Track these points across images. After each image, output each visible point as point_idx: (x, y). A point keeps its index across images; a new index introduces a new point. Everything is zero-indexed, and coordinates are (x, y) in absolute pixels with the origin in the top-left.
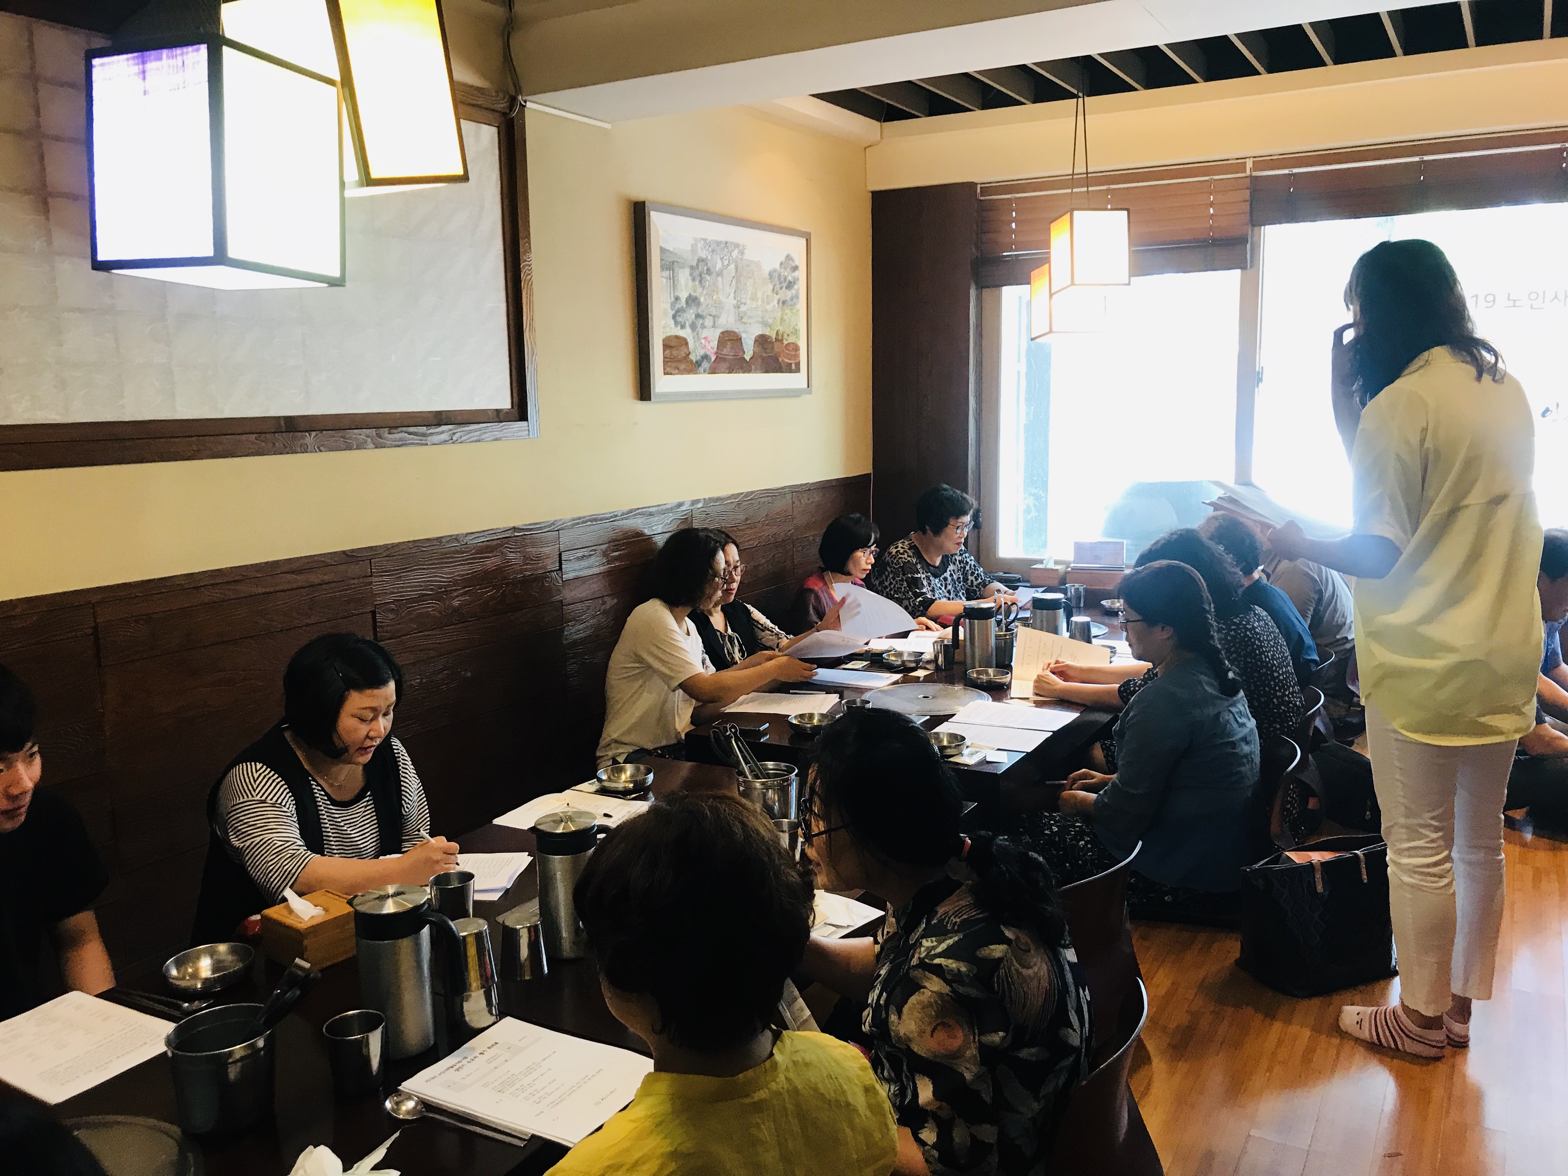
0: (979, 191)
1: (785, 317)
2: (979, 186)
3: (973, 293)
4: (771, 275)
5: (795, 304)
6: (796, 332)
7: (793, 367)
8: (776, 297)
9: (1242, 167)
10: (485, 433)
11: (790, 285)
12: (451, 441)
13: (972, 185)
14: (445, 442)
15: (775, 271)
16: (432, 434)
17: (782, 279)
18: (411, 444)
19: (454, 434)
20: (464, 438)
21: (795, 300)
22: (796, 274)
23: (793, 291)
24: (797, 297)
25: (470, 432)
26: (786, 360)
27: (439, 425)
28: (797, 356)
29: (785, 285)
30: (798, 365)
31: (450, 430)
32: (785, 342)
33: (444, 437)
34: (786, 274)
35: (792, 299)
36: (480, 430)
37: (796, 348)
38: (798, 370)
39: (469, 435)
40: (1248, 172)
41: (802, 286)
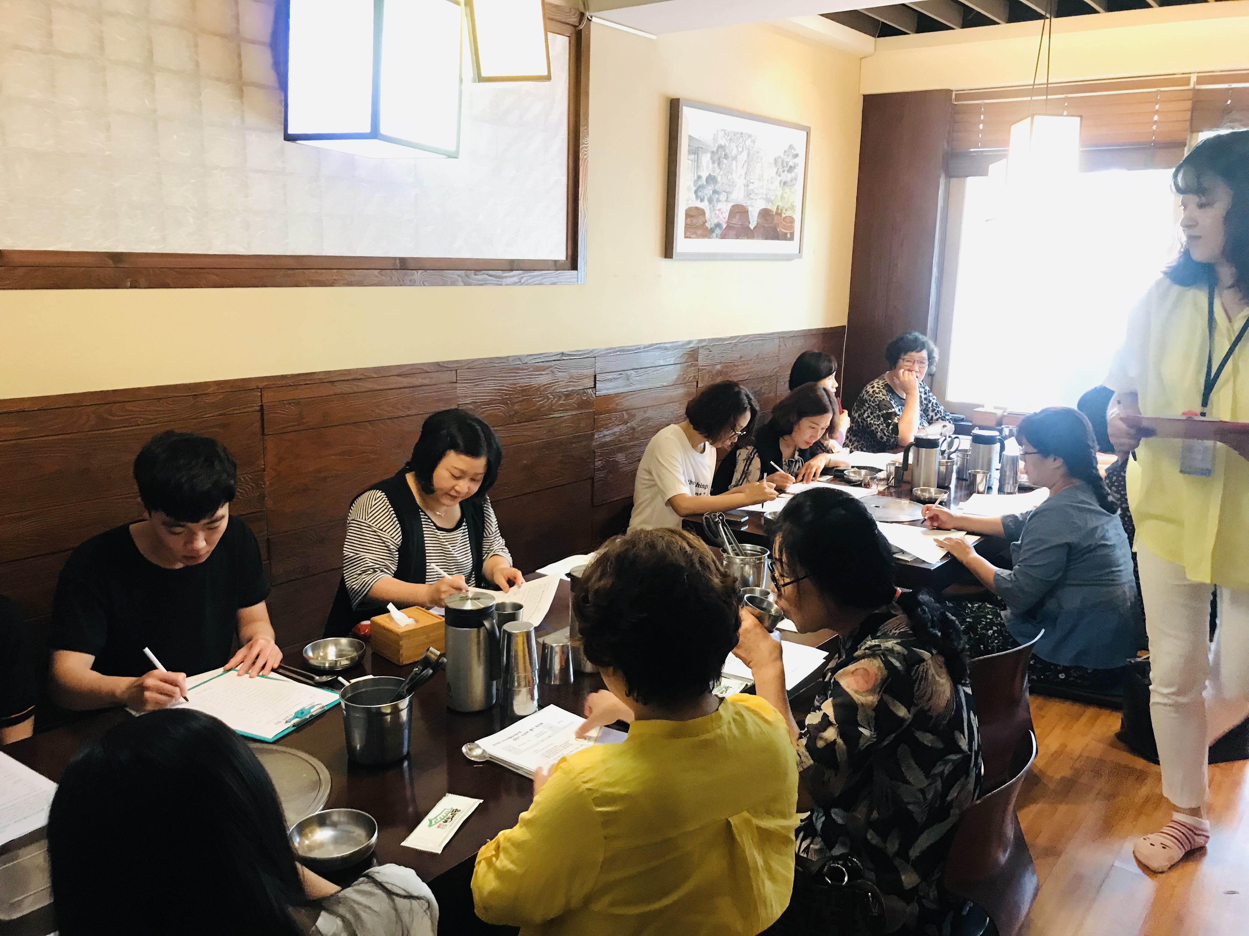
0: (954, 97)
1: (785, 195)
2: (954, 93)
3: (942, 181)
4: (776, 161)
5: (794, 185)
6: (793, 207)
7: (789, 236)
8: (779, 179)
9: (1187, 81)
10: (545, 278)
11: (791, 169)
12: (519, 283)
13: (949, 92)
14: (515, 284)
15: (780, 157)
16: (506, 277)
17: (785, 164)
18: (491, 283)
19: (522, 278)
20: (529, 281)
21: (794, 182)
22: (796, 160)
23: (793, 175)
24: (796, 179)
25: (534, 277)
26: (783, 230)
27: (512, 270)
28: (792, 227)
29: (786, 169)
30: (792, 234)
31: (520, 274)
32: (783, 216)
33: (515, 279)
34: (788, 160)
35: (791, 181)
36: (541, 275)
37: (792, 221)
38: (792, 238)
39: (533, 280)
40: (1192, 86)
41: (800, 170)
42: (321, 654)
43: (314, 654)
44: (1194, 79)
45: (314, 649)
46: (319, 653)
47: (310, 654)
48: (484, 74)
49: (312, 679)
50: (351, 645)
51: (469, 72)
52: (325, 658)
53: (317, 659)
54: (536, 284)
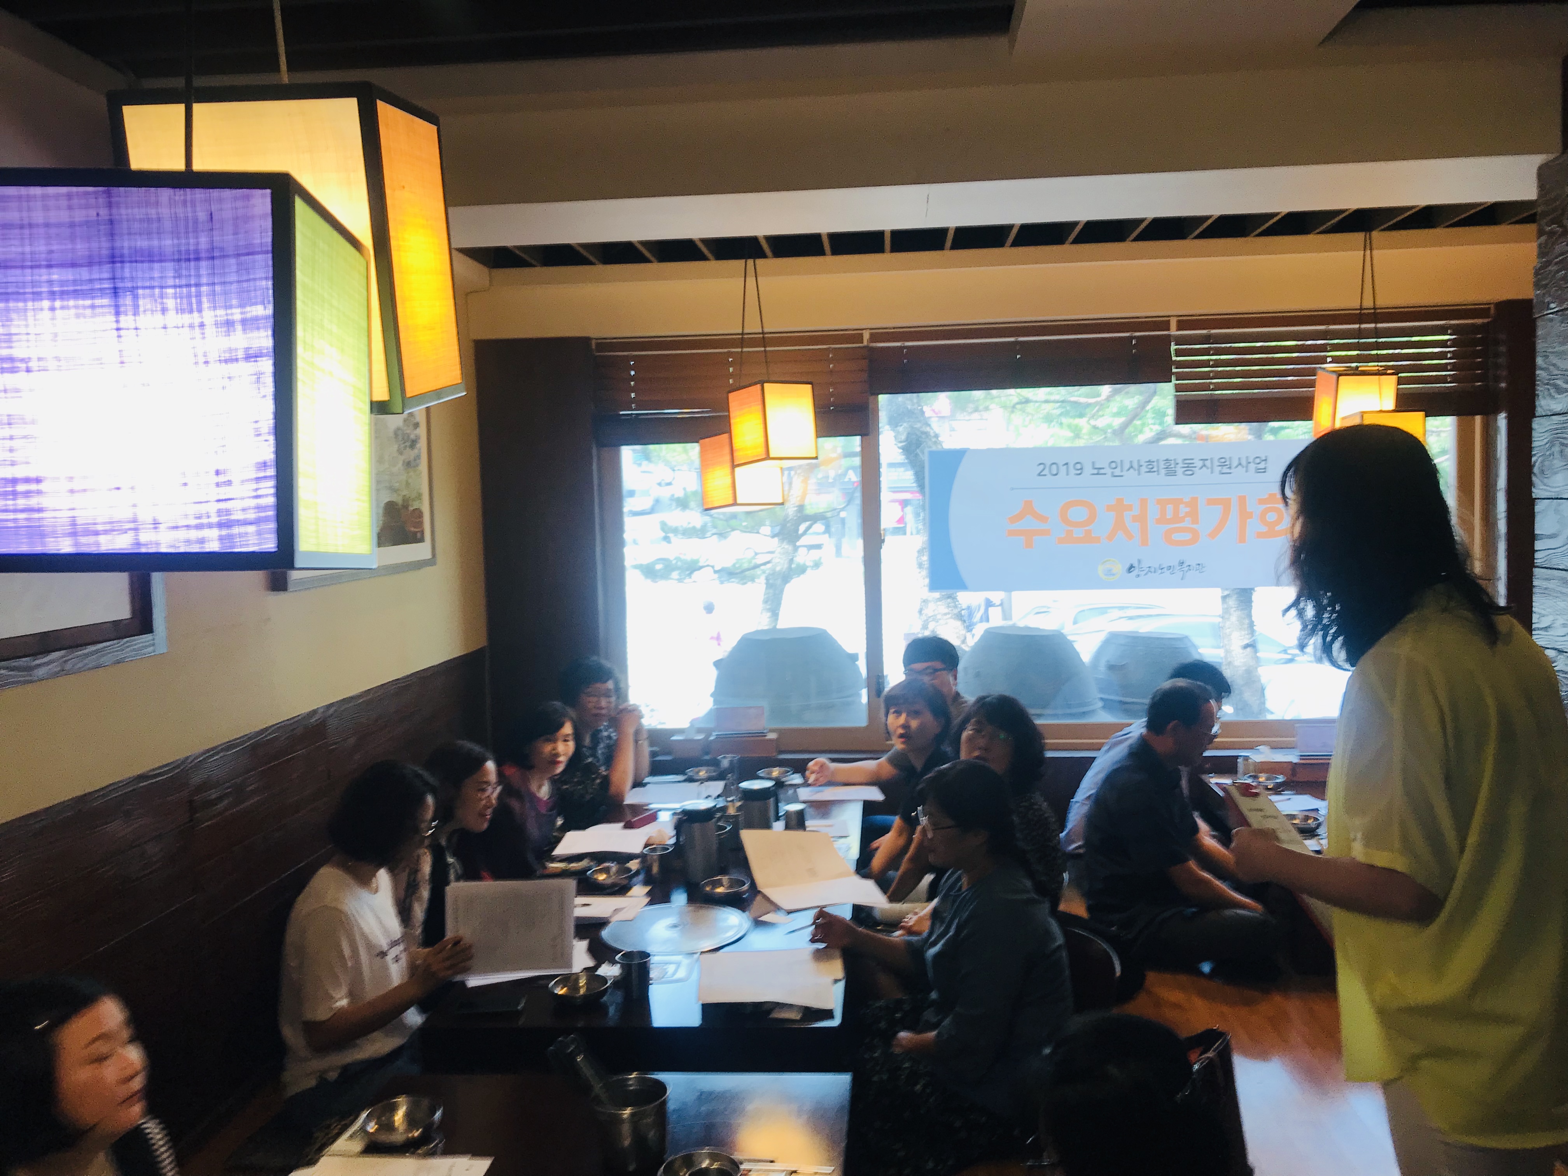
0: (594, 347)
1: (410, 481)
2: (594, 342)
3: (594, 451)
4: (396, 434)
5: (417, 465)
6: (419, 497)
8: (402, 458)
9: (859, 338)
10: (103, 656)
11: (413, 443)
12: (62, 672)
13: (586, 340)
14: (56, 675)
16: (39, 666)
17: (406, 438)
18: (13, 683)
19: (66, 661)
20: (80, 665)
21: (418, 461)
22: (418, 431)
23: (416, 451)
24: (418, 457)
25: (87, 655)
27: (48, 652)
28: (420, 524)
29: (408, 444)
30: (422, 532)
31: (63, 657)
33: (54, 668)
34: (408, 432)
35: (415, 460)
36: (97, 651)
39: (86, 661)
40: (865, 343)
44: (866, 336)
54: (89, 669)
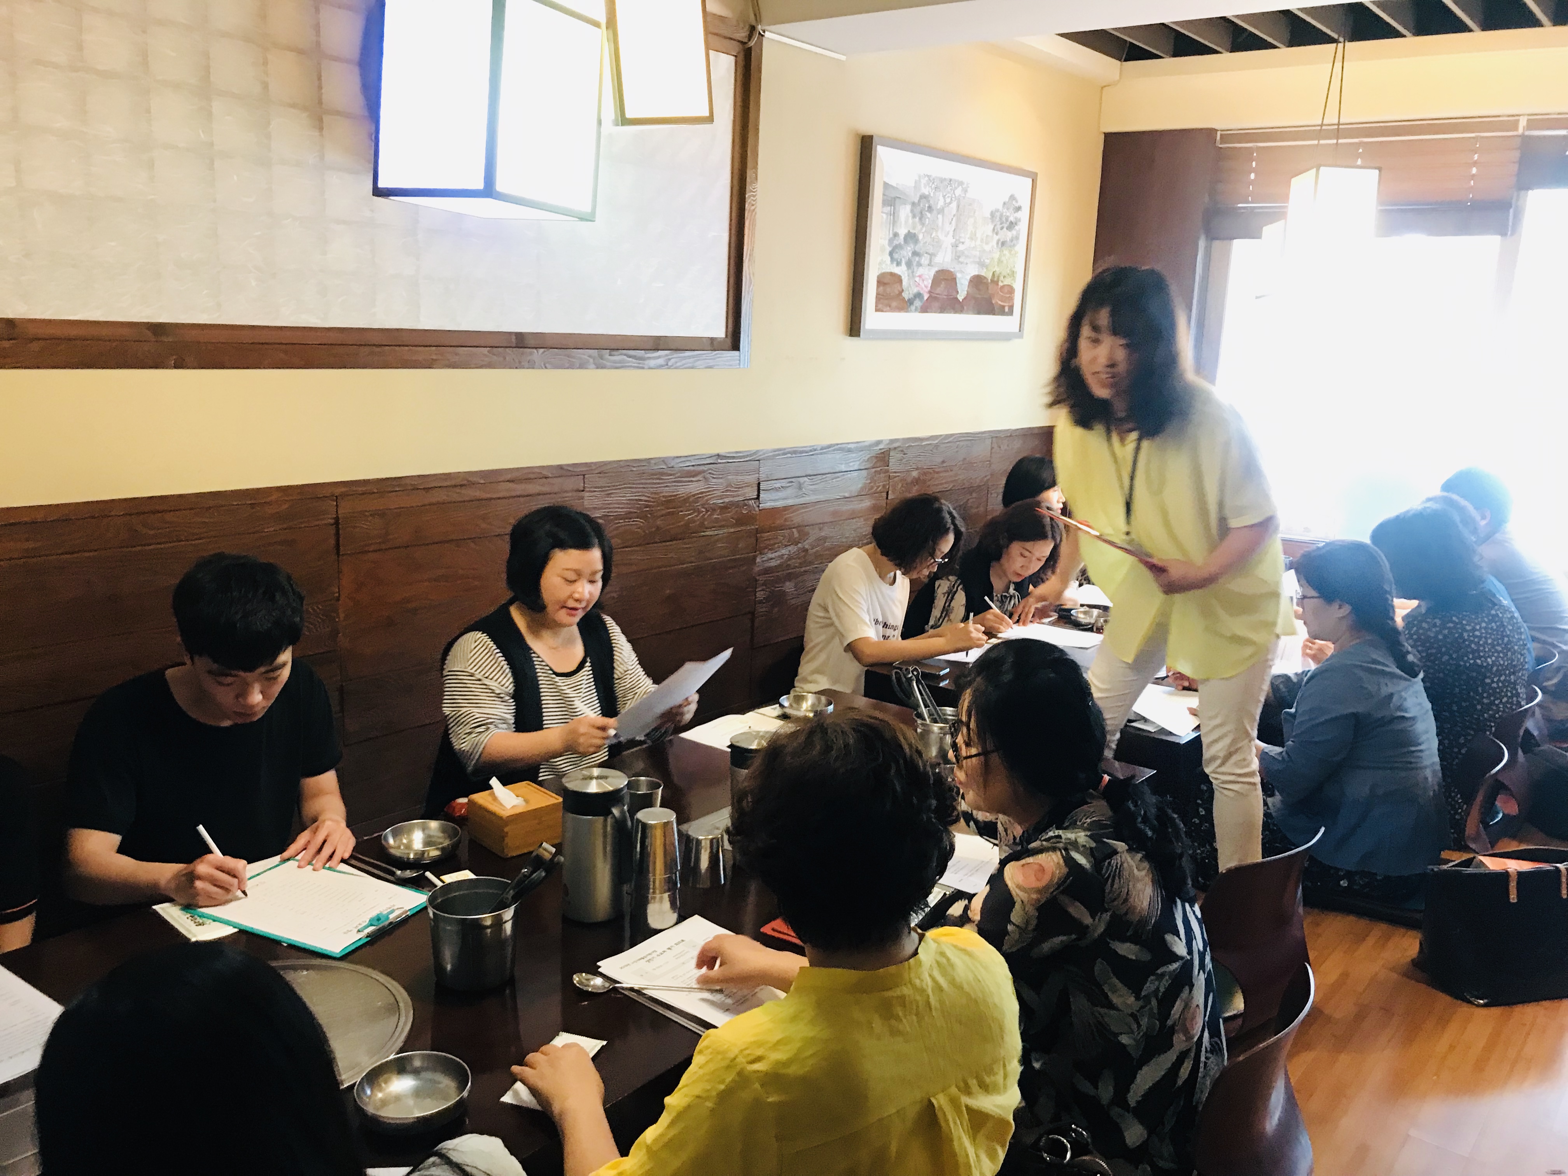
0: (1219, 138)
1: (1003, 258)
2: (1219, 133)
3: (1202, 244)
4: (992, 215)
5: (1014, 245)
6: (1013, 274)
7: (1007, 309)
8: (996, 238)
9: (1514, 125)
10: (699, 360)
11: (1011, 226)
12: (666, 366)
13: (1212, 132)
14: (660, 367)
15: (997, 211)
16: (649, 358)
17: (1004, 219)
18: (631, 366)
19: (670, 359)
20: (678, 364)
21: (1015, 242)
22: (1018, 215)
23: (1014, 232)
24: (1017, 238)
25: (685, 358)
26: (1000, 303)
27: (657, 350)
28: (1011, 299)
29: (1005, 225)
30: (1011, 307)
31: (667, 355)
32: (1001, 284)
33: (661, 361)
34: (1008, 214)
35: (1012, 241)
36: (693, 357)
37: (1011, 290)
38: (1011, 313)
39: (684, 362)
40: (1520, 131)
41: (1023, 227)
42: (405, 841)
43: (395, 841)
44: (1523, 122)
45: (395, 834)
46: (402, 840)
47: (391, 841)
48: (629, 115)
49: (393, 874)
50: (444, 830)
51: (609, 113)
52: (408, 846)
53: (399, 847)
54: (685, 368)
